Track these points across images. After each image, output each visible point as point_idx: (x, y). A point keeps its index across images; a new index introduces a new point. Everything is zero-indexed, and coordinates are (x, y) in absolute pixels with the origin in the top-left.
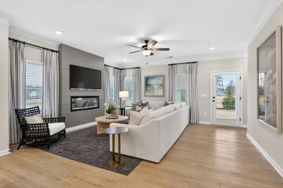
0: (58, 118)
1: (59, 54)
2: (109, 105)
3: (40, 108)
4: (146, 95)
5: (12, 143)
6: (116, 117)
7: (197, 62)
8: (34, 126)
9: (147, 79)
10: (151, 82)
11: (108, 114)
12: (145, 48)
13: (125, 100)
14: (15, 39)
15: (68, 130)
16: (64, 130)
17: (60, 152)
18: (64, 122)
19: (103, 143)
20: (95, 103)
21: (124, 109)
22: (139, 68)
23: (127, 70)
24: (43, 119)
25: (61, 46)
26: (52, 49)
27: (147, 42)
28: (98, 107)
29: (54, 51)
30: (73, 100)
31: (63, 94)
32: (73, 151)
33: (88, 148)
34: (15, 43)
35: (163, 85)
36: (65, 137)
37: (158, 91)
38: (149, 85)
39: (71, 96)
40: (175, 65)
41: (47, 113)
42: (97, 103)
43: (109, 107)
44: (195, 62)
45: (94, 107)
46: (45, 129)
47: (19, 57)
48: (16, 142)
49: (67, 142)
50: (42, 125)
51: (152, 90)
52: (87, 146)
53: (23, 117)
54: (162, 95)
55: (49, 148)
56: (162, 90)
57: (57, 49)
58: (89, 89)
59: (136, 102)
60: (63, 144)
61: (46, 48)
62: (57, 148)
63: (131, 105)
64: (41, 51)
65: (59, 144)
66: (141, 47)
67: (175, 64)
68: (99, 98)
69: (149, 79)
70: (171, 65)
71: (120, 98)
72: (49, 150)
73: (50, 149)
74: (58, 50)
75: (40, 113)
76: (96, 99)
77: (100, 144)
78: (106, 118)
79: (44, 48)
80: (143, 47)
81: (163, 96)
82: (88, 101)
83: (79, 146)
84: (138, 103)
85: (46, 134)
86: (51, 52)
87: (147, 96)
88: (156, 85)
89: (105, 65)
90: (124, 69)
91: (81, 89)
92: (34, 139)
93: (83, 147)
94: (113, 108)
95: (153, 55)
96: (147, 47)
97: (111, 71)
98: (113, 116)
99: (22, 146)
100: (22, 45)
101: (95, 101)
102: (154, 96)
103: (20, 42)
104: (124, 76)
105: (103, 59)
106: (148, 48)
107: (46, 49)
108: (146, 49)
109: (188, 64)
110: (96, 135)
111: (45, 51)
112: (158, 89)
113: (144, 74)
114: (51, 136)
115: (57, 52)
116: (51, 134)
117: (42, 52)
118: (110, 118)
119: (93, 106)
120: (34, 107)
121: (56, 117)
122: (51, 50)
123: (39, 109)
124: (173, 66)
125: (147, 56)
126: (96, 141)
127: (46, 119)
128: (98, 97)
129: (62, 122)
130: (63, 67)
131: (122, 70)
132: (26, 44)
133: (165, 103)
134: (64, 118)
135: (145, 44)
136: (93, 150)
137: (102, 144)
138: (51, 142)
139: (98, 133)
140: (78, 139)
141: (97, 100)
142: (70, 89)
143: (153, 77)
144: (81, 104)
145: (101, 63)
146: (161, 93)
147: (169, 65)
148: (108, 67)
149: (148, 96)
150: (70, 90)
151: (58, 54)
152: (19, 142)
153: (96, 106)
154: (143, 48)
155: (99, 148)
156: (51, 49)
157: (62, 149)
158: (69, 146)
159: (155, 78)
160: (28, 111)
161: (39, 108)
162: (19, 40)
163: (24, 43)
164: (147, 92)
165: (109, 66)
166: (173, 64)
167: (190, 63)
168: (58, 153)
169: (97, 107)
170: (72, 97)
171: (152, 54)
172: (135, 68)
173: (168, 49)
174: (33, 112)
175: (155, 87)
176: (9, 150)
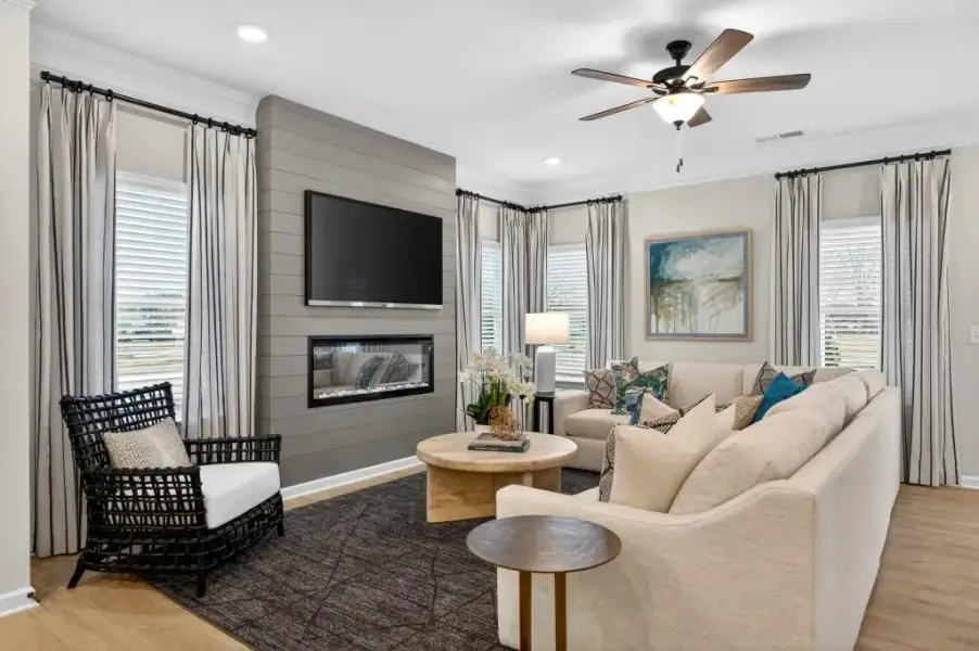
0: (249, 440)
1: (257, 143)
2: (480, 382)
3: (178, 394)
4: (653, 331)
5: (56, 553)
6: (517, 444)
7: (948, 152)
8: (137, 479)
9: (658, 252)
10: (678, 266)
11: (479, 423)
12: (671, 81)
13: (553, 355)
14: (70, 78)
15: (294, 496)
16: (276, 500)
17: (250, 623)
18: (277, 460)
19: (456, 582)
20: (416, 366)
21: (550, 401)
22: (619, 198)
23: (558, 215)
24: (188, 444)
25: (267, 104)
26: (231, 123)
27: (678, 48)
28: (430, 389)
29: (236, 130)
30: (320, 352)
31: (275, 327)
32: (312, 622)
33: (382, 608)
34: (70, 95)
35: (742, 282)
36: (281, 532)
37: (718, 313)
38: (670, 282)
39: (309, 337)
40: (814, 178)
41: (206, 415)
42: (423, 365)
43: (483, 391)
44: (931, 156)
45: (409, 386)
46: (188, 495)
47: (89, 157)
48: (73, 548)
49: (287, 560)
50: (172, 475)
51: (686, 307)
52: (379, 593)
53: (98, 433)
54: (741, 330)
55: (201, 592)
56: (741, 306)
57: (249, 122)
58: (390, 305)
59: (608, 367)
60: (268, 571)
61: (202, 114)
62: (235, 596)
63: (583, 380)
64: (182, 130)
65: (250, 568)
66: (651, 80)
67: (816, 171)
68: (432, 344)
69: (668, 254)
70: (792, 175)
71: (527, 346)
72: (202, 604)
73: (205, 599)
74: (253, 126)
75: (172, 415)
76: (418, 347)
77: (442, 582)
78: (471, 448)
79: (195, 119)
80: (660, 77)
81: (746, 336)
82: (382, 359)
83: (339, 589)
84: (615, 368)
85: (192, 524)
86: (222, 136)
87: (658, 334)
88: (704, 283)
89: (459, 192)
90: (545, 208)
91: (355, 304)
92: (138, 541)
93: (364, 596)
94: (499, 395)
95: (707, 124)
96: (684, 77)
97: (486, 216)
98: (502, 438)
99: (88, 574)
100: (100, 104)
101: (415, 356)
102: (696, 335)
103: (90, 88)
104: (545, 243)
105: (449, 161)
106: (689, 84)
107: (202, 120)
108: (677, 88)
109: (890, 168)
110: (421, 529)
111: (200, 127)
112: (717, 299)
113: (645, 227)
114: (215, 531)
115: (250, 133)
116: (214, 520)
117: (186, 134)
118: (488, 448)
119: (404, 379)
120: (150, 385)
121: (244, 434)
122: (226, 127)
123: (169, 397)
124: (805, 180)
125: (678, 124)
126: (424, 564)
127: (199, 443)
128: (428, 339)
129: (269, 460)
130: (276, 201)
131: (538, 215)
132: (115, 101)
133: (763, 371)
134: (278, 439)
135: (672, 63)
136: (409, 624)
137: (453, 586)
138: (215, 562)
139: (432, 516)
140: (338, 544)
141: (424, 352)
142: (306, 304)
143: (691, 243)
144: (356, 372)
145: (441, 184)
146: (732, 322)
147: (778, 176)
148: (475, 202)
149: (662, 335)
150: (305, 310)
151: (252, 141)
152: (83, 545)
153: (417, 380)
154: (662, 87)
155: (440, 611)
156: (222, 121)
157: (264, 600)
158: (294, 583)
159: (704, 248)
160: (121, 406)
161: (173, 389)
162: (86, 82)
163: (109, 95)
164: (658, 317)
165: (477, 196)
166: (804, 172)
167: (902, 159)
168: (239, 628)
169: (425, 385)
170: (315, 342)
171: (701, 118)
172: (597, 201)
173: (799, 81)
174: (144, 411)
175: (703, 293)
176: (31, 590)
